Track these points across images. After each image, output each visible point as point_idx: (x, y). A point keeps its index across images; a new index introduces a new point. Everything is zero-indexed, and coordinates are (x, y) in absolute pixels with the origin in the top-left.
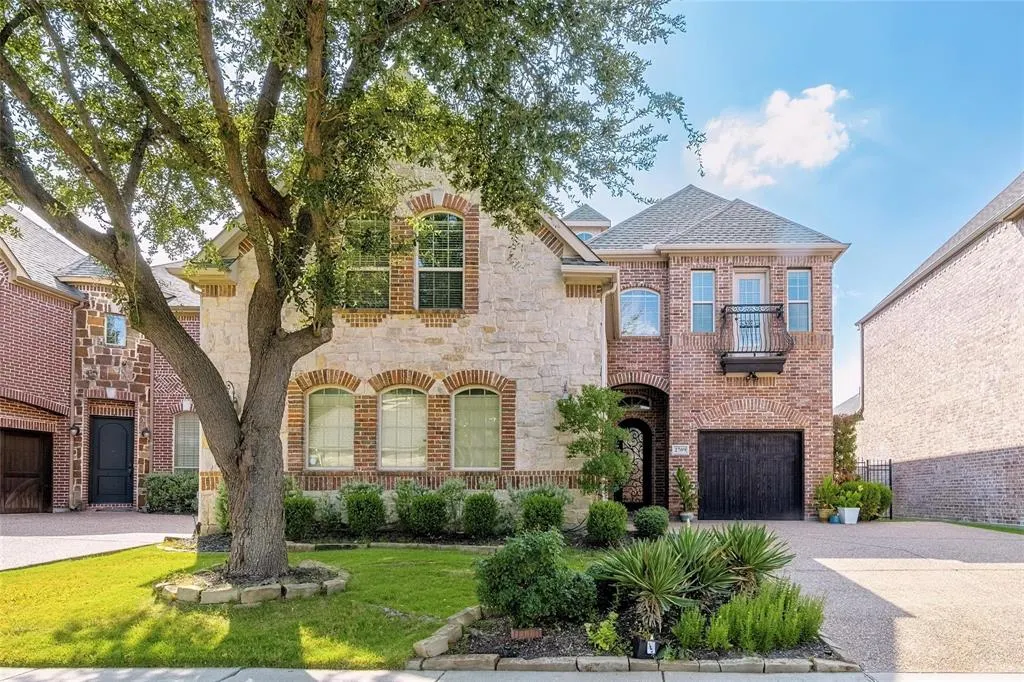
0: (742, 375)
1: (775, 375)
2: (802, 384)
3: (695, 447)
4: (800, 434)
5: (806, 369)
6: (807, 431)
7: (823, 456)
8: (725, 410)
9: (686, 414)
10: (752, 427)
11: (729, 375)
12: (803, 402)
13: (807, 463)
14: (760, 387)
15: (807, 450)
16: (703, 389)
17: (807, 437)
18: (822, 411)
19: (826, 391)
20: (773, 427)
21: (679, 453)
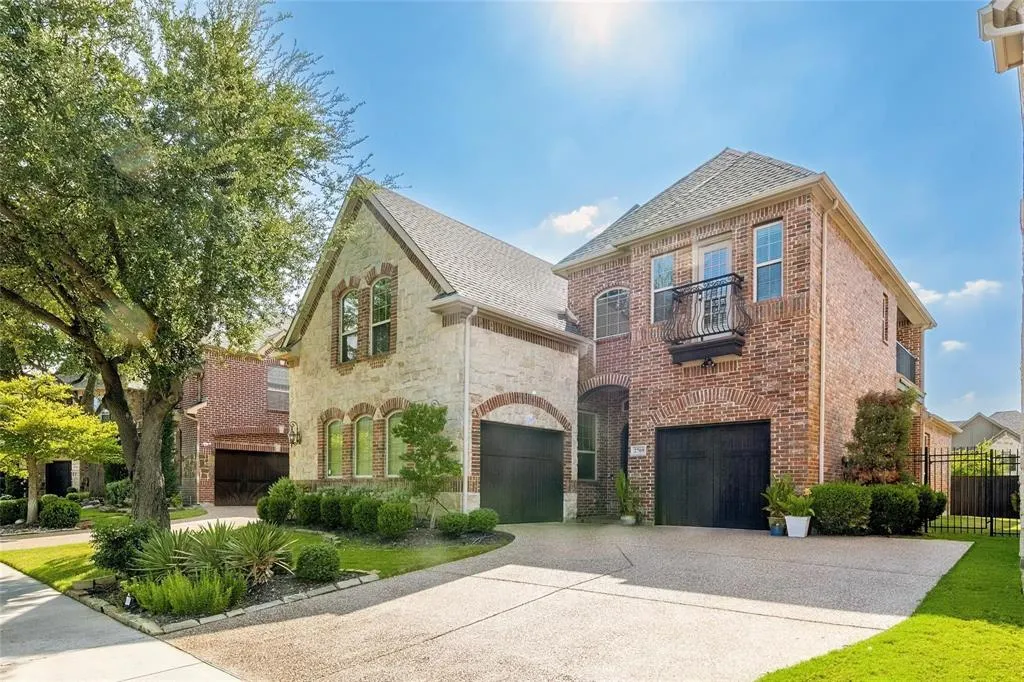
0: (699, 363)
1: (737, 358)
2: (769, 365)
3: (652, 447)
4: (764, 424)
5: (776, 345)
6: (774, 420)
7: (794, 451)
8: (682, 405)
9: (643, 413)
10: (711, 421)
11: (686, 365)
12: (769, 387)
13: (773, 460)
14: (719, 374)
15: (774, 444)
16: (661, 385)
17: (773, 429)
18: (793, 395)
19: (800, 369)
20: (733, 419)
21: (638, 454)
